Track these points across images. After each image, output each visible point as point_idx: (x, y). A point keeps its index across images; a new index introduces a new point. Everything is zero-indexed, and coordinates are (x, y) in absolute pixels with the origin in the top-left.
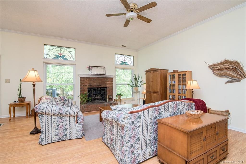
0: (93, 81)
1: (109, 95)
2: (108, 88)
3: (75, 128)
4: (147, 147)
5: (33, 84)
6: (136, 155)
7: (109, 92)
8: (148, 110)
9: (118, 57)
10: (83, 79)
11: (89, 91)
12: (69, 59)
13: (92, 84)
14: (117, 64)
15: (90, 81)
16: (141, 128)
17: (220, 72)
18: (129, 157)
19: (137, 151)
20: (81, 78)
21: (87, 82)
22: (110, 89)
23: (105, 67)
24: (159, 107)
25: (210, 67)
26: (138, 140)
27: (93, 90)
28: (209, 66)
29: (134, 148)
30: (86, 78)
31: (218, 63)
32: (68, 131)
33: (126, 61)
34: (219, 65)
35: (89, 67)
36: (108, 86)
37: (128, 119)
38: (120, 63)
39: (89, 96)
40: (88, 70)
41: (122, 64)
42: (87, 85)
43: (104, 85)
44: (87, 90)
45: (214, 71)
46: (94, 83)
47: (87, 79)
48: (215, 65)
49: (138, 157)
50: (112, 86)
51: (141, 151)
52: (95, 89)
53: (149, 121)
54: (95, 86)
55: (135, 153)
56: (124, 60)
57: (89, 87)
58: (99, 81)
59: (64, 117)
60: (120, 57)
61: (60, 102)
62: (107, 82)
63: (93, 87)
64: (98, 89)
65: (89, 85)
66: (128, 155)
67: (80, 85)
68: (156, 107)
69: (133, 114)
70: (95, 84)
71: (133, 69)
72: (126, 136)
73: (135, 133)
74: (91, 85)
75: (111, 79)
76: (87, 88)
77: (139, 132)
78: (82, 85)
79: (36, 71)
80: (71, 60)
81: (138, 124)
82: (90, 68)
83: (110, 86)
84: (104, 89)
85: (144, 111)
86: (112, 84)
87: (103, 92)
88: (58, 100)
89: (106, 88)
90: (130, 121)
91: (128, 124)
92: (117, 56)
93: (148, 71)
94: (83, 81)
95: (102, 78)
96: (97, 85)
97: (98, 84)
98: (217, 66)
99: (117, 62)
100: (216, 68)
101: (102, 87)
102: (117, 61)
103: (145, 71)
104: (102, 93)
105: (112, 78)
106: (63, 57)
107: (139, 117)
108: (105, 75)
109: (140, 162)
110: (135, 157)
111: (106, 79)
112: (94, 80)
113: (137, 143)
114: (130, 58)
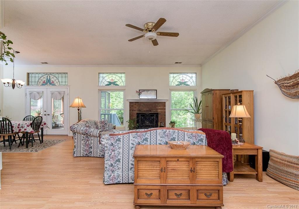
0: (142, 106)
1: (160, 122)
2: (160, 114)
3: (98, 148)
4: (130, 171)
5: (78, 109)
6: (116, 174)
7: (161, 119)
8: (128, 134)
9: (173, 77)
10: (132, 104)
11: (138, 117)
12: (120, 85)
13: (141, 109)
14: (172, 85)
15: (140, 106)
16: (121, 151)
17: (292, 90)
18: (108, 174)
19: (117, 171)
20: (130, 103)
21: (136, 107)
22: (163, 115)
23: (156, 90)
24: (143, 133)
25: (276, 83)
26: (119, 160)
27: (141, 116)
28: (275, 81)
29: (114, 167)
30: (135, 102)
31: (291, 75)
32: (93, 149)
33: (185, 81)
34: (292, 79)
35: (138, 91)
36: (159, 112)
37: (107, 140)
38: (176, 84)
39: (138, 122)
40: (137, 95)
41: (179, 85)
42: (136, 111)
43: (154, 111)
44: (136, 115)
45: (283, 90)
46: (143, 108)
47: (136, 104)
48: (285, 79)
49: (118, 176)
50: (165, 112)
51: (122, 173)
52: (143, 115)
53: (131, 145)
54: (145, 111)
55: (115, 172)
56: (183, 79)
57: (138, 113)
58: (149, 106)
59: (89, 137)
60: (177, 76)
61: (100, 125)
62: (159, 107)
63: (143, 113)
64: (146, 115)
65: (138, 111)
66: (108, 172)
67: (130, 111)
68: (139, 133)
69: (112, 136)
70: (145, 109)
71: (195, 90)
72: (106, 155)
73: (114, 153)
74: (140, 111)
75: (163, 104)
76: (136, 113)
77: (119, 154)
78: (131, 110)
79: (79, 99)
80: (121, 85)
81: (118, 146)
82: (140, 92)
83: (162, 112)
84: (154, 115)
85: (124, 135)
86: (165, 109)
87: (152, 118)
88: (98, 123)
89: (158, 113)
90: (109, 142)
91: (107, 144)
92: (172, 75)
93: (204, 92)
94: (132, 106)
95: (153, 103)
96: (147, 111)
97: (148, 109)
98: (289, 80)
99: (173, 83)
100: (286, 84)
101: (153, 113)
102: (172, 81)
103: (201, 93)
104: (150, 120)
105: (165, 103)
106: (114, 83)
107: (119, 140)
108: (156, 98)
109: (120, 183)
110: (114, 175)
111: (157, 104)
112: (143, 104)
113: (117, 163)
114: (191, 76)
